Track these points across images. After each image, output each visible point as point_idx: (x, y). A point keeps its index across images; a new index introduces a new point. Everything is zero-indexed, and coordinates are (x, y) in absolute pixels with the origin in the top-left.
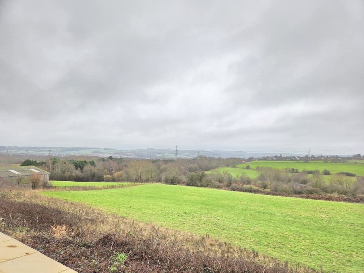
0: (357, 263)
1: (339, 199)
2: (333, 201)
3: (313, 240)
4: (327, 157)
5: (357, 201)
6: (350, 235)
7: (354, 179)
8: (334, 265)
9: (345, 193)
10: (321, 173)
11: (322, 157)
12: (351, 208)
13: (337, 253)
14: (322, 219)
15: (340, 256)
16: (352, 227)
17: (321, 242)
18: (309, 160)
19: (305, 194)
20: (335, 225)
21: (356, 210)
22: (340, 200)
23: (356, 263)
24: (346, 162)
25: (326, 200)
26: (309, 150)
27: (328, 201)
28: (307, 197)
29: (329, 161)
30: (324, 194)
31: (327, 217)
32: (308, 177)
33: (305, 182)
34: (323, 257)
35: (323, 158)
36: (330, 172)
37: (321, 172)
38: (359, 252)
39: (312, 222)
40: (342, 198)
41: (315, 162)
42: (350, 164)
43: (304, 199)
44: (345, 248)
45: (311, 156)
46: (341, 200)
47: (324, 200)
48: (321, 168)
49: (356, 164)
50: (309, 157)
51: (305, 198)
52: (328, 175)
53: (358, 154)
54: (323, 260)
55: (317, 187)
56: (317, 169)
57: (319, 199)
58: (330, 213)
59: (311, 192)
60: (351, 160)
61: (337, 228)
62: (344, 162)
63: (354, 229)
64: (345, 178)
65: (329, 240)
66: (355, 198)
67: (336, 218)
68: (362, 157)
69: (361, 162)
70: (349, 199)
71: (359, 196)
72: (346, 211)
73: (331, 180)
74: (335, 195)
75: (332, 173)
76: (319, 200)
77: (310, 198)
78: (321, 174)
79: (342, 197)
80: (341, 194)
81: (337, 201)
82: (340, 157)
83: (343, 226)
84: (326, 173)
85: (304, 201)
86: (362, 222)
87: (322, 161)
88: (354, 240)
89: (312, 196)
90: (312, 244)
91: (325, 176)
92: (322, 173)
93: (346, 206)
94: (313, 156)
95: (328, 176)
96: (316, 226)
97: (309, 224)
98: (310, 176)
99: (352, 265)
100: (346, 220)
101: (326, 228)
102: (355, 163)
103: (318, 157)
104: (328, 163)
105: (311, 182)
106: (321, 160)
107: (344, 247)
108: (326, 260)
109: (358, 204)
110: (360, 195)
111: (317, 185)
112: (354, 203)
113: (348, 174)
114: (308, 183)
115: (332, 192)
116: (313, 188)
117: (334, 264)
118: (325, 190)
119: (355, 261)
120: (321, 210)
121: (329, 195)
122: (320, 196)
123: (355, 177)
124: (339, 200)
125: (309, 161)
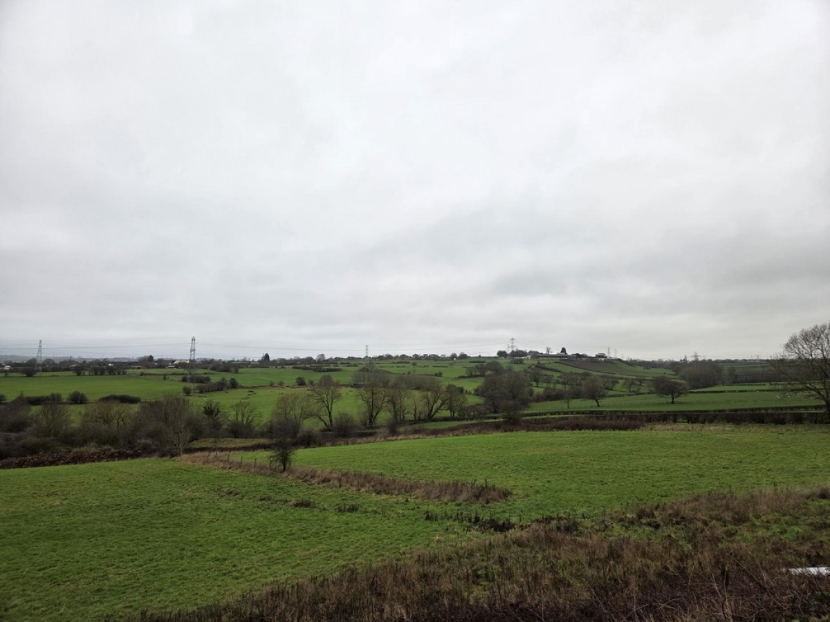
0: (115, 589)
1: (99, 456)
2: (84, 463)
3: (18, 569)
4: (84, 362)
5: (136, 455)
6: (111, 531)
7: (135, 408)
8: (61, 614)
9: (113, 441)
10: (65, 401)
11: (71, 361)
12: (122, 472)
13: (73, 581)
14: (52, 510)
15: (80, 587)
16: (117, 513)
17: (38, 568)
18: (38, 371)
19: (17, 458)
20: (80, 517)
21: (131, 475)
22: (100, 459)
23: (113, 590)
24: (124, 373)
25: (68, 463)
26: (40, 346)
27: (71, 466)
28: (20, 465)
29: (87, 373)
30: (66, 450)
31: (65, 502)
32: (30, 414)
33: (18, 426)
34: (37, 604)
35: (74, 366)
36: (87, 396)
37: (65, 396)
38: (121, 564)
39: (23, 524)
40: (105, 453)
41: (53, 376)
42: (130, 376)
43: (12, 470)
44: (95, 564)
45: (43, 359)
46: (103, 458)
47: (62, 464)
48: (64, 387)
49: (143, 377)
50: (38, 362)
51: (14, 468)
52: (81, 403)
53: (149, 355)
54: (37, 612)
55: (49, 436)
56: (55, 392)
57: (52, 463)
58: (74, 492)
59: (33, 450)
60: (134, 368)
61: (84, 523)
62: (119, 374)
63: (122, 516)
64: (116, 408)
65: (60, 558)
66: (132, 448)
67: (84, 502)
68: (156, 362)
69: (152, 373)
70: (119, 453)
71: (140, 444)
72: (111, 479)
73: (87, 415)
74: (92, 448)
75: (91, 398)
76: (50, 465)
77: (27, 466)
78: (64, 403)
79: (106, 450)
80: (105, 443)
81: (93, 461)
82: (112, 363)
83: (98, 516)
84: (77, 399)
85: (10, 476)
86: (138, 497)
87: (71, 373)
88: (116, 541)
89: (33, 459)
90: (12, 579)
91: (73, 407)
92: (68, 399)
93: (110, 470)
94: (48, 361)
95: (79, 406)
96: (32, 533)
97: (15, 532)
98: (35, 409)
99: (104, 597)
100: (108, 501)
101: (58, 530)
102: (142, 374)
103: (61, 363)
104: (84, 375)
105: (34, 425)
106: (68, 369)
107: (92, 563)
108: (44, 609)
109: (137, 461)
110: (143, 441)
111: (50, 431)
112: (129, 459)
113: (125, 400)
114: (28, 429)
115: (84, 442)
116: (38, 440)
117: (62, 611)
118: (69, 440)
119: (112, 586)
120: (53, 490)
121: (76, 450)
122: (53, 457)
123: (139, 404)
124: (98, 458)
125: (38, 374)
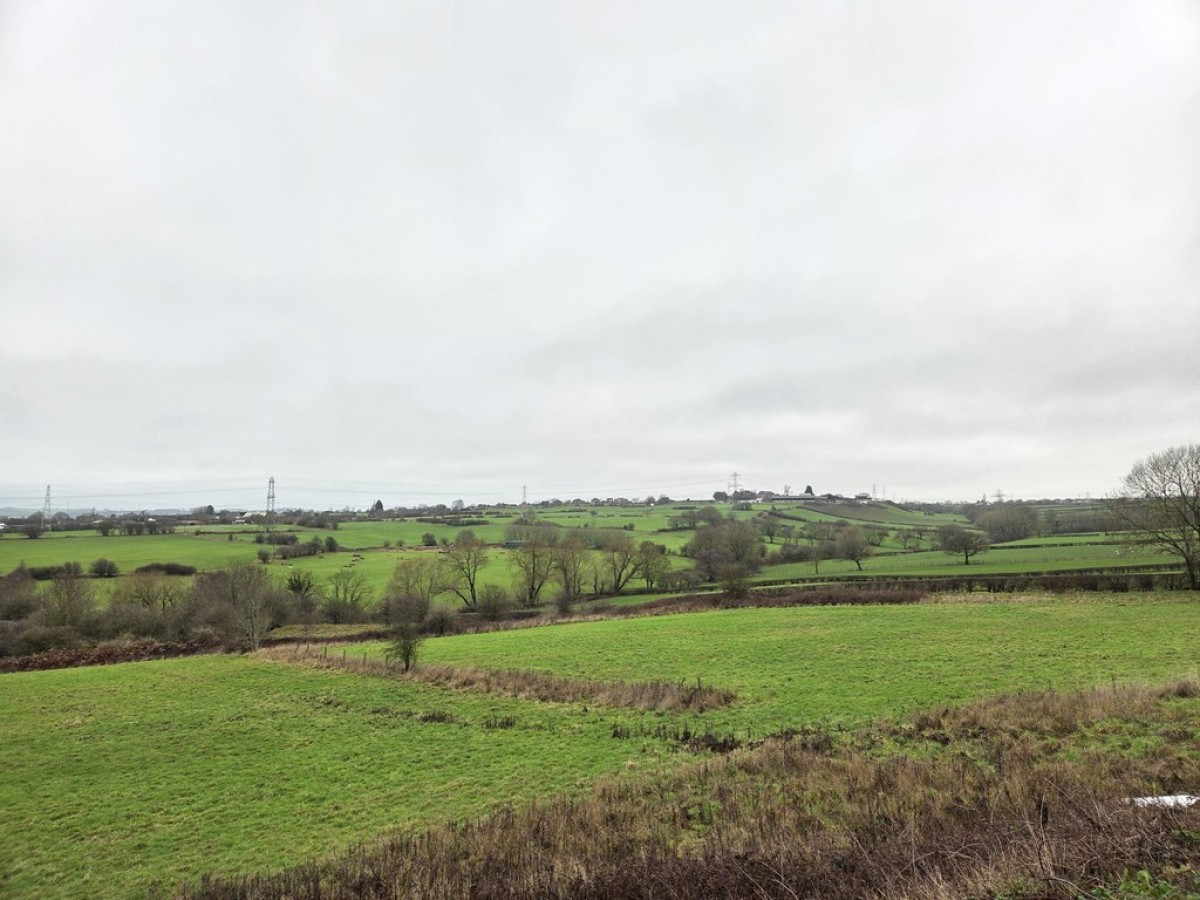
0: (164, 844)
1: (136, 653)
2: (115, 662)
3: (21, 818)
4: (113, 516)
5: (190, 651)
6: (156, 760)
7: (188, 582)
8: (86, 882)
9: (157, 630)
10: (86, 573)
11: (94, 516)
12: (171, 676)
13: (103, 835)
14: (70, 731)
15: (113, 842)
16: (164, 735)
17: (51, 816)
18: (46, 530)
19: (17, 656)
20: (111, 742)
21: (184, 679)
22: (138, 657)
23: (162, 846)
24: (171, 532)
25: (92, 663)
26: (48, 494)
27: (98, 667)
28: (23, 667)
29: (117, 532)
30: (88, 645)
31: (88, 720)
32: (36, 593)
33: (19, 611)
34: (50, 868)
35: (97, 522)
36: (117, 565)
37: (86, 568)
38: (172, 808)
39: (27, 753)
40: (145, 648)
41: (67, 537)
42: (181, 536)
43: (10, 674)
44: (134, 808)
45: (53, 513)
46: (142, 655)
47: (84, 665)
48: (85, 553)
49: (199, 536)
50: (46, 517)
51: (13, 671)
52: (110, 576)
53: (207, 505)
54: (50, 879)
55: (63, 625)
56: (72, 560)
57: (69, 664)
58: (101, 706)
59: (40, 645)
60: (185, 525)
61: (116, 750)
62: (164, 532)
63: (171, 738)
64: (161, 582)
65: (82, 801)
66: (184, 641)
67: (116, 720)
68: (218, 514)
69: (213, 530)
70: (166, 647)
71: (197, 634)
72: (155, 686)
73: (118, 593)
74: (126, 641)
75: (123, 569)
76: (67, 667)
77: (33, 668)
78: (85, 577)
79: (147, 643)
80: (145, 634)
81: (129, 660)
82: (153, 517)
83: (137, 740)
84: (104, 570)
85: (8, 683)
86: (196, 711)
87: (93, 533)
88: (164, 774)
89: (41, 658)
90: (15, 833)
91: (97, 582)
92: (91, 571)
93: (154, 673)
94: (60, 515)
95: (107, 579)
96: (42, 765)
97: (16, 763)
98: (43, 587)
99: (148, 857)
100: (151, 717)
101: (78, 761)
102: (198, 533)
103: (78, 518)
104: (113, 535)
105: (42, 609)
106: (89, 527)
107: (130, 807)
108: (61, 874)
109: (193, 659)
110: (201, 630)
111: (65, 617)
112: (181, 656)
113: (173, 570)
114: (33, 616)
115: (116, 633)
116: (48, 630)
117: (87, 877)
118: (93, 630)
119: (159, 840)
120: (70, 703)
121: (103, 644)
122: (70, 655)
123: (193, 576)
124: (136, 655)
125: (46, 535)
